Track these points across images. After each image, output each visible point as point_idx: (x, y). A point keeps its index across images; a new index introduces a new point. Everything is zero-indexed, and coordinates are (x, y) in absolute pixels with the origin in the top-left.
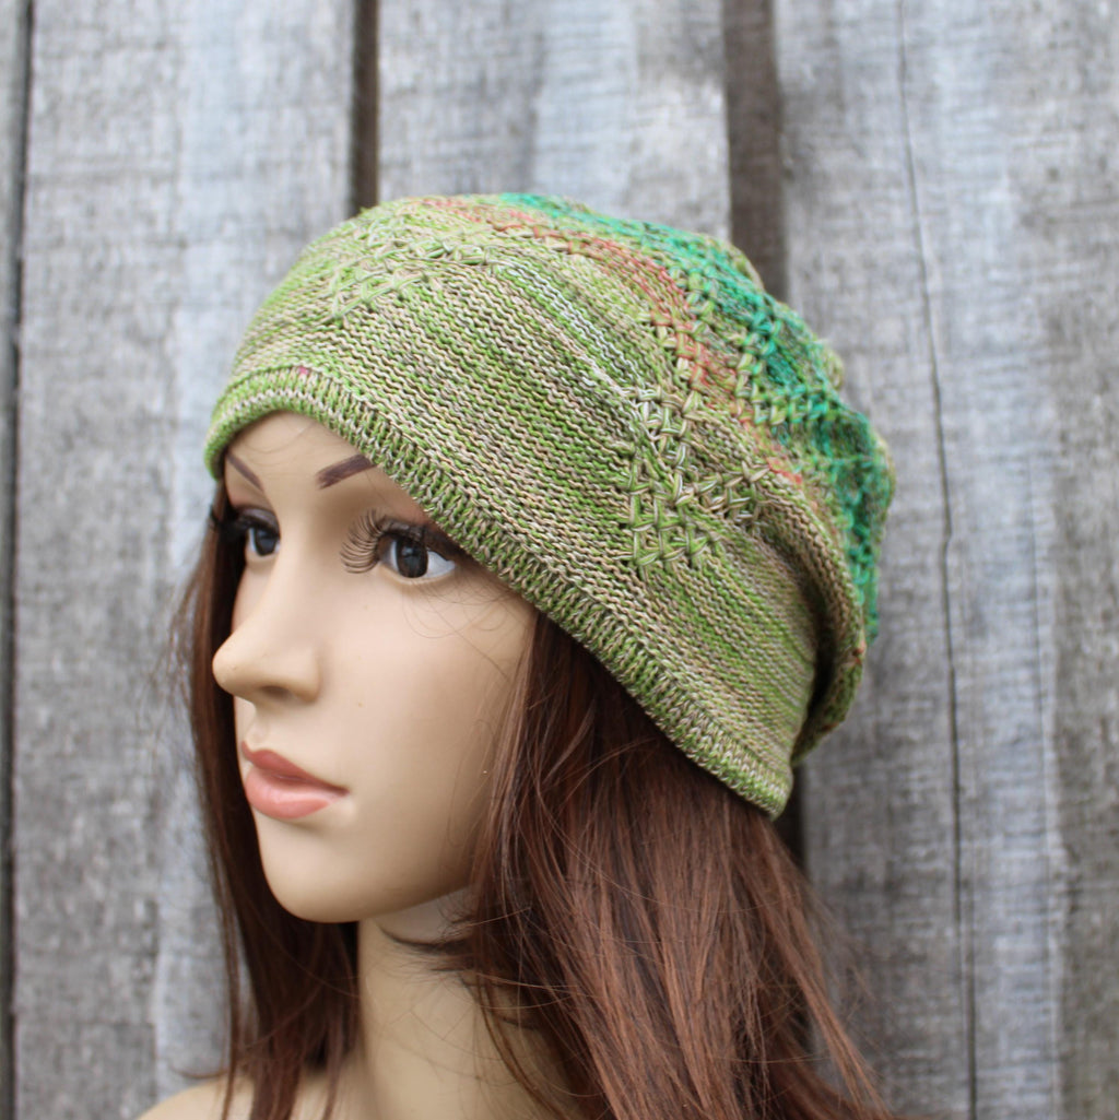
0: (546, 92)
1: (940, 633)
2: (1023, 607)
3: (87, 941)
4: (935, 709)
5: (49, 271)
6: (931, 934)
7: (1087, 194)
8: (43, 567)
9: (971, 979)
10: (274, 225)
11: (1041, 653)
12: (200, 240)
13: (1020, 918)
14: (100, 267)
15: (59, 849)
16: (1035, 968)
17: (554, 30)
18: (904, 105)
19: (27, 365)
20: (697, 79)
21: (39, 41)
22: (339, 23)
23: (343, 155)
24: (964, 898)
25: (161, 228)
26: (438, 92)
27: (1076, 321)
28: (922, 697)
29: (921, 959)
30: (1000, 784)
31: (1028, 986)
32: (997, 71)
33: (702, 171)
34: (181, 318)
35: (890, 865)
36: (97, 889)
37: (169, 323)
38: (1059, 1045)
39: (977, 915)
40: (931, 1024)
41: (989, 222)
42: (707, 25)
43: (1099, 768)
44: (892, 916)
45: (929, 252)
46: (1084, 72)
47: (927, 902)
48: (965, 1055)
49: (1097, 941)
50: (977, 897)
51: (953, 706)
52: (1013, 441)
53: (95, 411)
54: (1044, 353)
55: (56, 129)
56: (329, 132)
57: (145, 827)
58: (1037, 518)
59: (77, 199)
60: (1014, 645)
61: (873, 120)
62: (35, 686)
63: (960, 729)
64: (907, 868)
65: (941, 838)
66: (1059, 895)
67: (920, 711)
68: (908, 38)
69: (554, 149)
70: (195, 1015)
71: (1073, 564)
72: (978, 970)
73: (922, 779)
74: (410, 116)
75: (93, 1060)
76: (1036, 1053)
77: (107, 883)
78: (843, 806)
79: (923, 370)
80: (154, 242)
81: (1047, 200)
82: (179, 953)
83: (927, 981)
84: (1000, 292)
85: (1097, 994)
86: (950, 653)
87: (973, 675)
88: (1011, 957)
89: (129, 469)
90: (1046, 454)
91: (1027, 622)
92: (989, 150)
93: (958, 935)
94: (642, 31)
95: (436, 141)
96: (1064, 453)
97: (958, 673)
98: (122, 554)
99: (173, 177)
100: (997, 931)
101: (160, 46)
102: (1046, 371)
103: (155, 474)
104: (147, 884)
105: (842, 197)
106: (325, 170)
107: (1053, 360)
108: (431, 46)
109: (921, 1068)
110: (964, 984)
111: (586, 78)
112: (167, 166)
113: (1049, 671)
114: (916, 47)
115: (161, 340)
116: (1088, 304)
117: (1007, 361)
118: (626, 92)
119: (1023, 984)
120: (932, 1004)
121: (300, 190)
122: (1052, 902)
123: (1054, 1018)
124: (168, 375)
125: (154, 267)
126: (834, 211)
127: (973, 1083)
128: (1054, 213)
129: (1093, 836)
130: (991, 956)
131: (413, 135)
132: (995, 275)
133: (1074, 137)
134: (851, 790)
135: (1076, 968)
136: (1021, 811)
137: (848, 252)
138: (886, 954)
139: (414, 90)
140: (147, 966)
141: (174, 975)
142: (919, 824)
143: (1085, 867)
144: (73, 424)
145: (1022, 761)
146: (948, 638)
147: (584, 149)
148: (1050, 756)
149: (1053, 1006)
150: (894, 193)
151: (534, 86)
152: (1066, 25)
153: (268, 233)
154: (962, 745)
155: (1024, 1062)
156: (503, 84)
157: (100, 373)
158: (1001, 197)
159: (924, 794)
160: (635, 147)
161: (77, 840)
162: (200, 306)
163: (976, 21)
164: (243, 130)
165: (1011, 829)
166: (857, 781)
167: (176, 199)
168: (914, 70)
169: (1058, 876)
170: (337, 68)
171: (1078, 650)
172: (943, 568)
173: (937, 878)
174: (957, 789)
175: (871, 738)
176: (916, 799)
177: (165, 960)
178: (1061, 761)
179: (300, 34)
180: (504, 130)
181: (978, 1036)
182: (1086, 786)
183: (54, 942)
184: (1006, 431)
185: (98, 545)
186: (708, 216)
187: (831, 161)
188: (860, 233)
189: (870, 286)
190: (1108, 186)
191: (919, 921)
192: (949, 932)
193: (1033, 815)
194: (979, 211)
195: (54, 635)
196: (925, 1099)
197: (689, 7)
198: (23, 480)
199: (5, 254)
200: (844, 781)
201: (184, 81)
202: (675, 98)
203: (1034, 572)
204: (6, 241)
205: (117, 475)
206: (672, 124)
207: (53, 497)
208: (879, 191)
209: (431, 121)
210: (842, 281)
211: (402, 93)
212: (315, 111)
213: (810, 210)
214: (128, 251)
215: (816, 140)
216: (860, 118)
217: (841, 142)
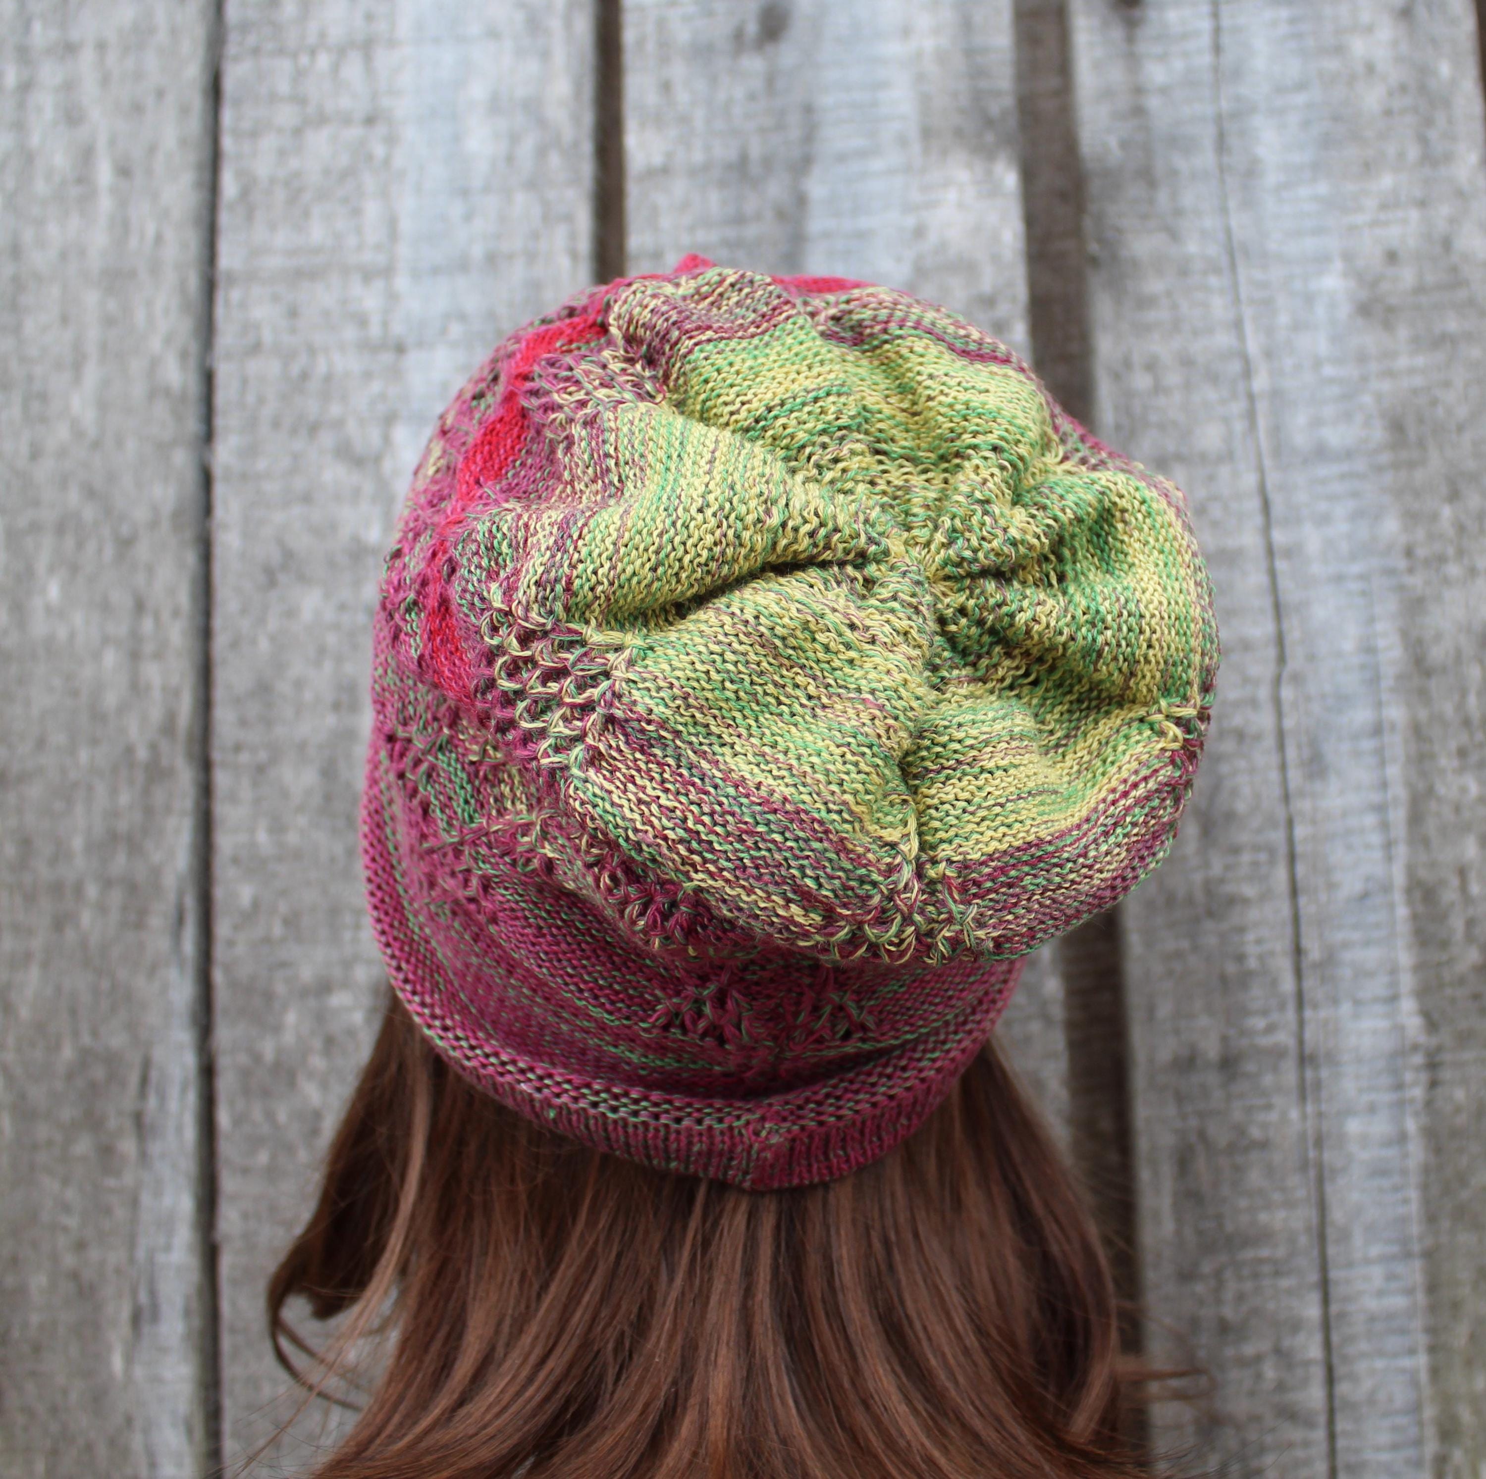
0: (817, 171)
1: (1274, 776)
2: (1368, 744)
3: (303, 1155)
4: (1272, 862)
5: (244, 382)
6: (1273, 1116)
7: (1430, 278)
8: (243, 723)
9: (1320, 1167)
11: (1390, 795)
12: (420, 344)
13: (1373, 1097)
14: (305, 376)
15: (268, 1049)
16: (1392, 1153)
17: (827, 100)
18: (1223, 181)
19: (220, 490)
20: (990, 156)
21: (227, 116)
22: (577, 94)
23: (584, 245)
24: (1309, 1074)
25: (375, 330)
26: (693, 172)
27: (1421, 421)
28: (1256, 848)
29: (1264, 1145)
30: (1346, 945)
31: (1385, 1173)
32: (1327, 142)
33: (996, 259)
34: (401, 434)
35: (1224, 1039)
36: (312, 1094)
37: (387, 440)
38: (1421, 1239)
39: (1324, 1094)
40: (1276, 1219)
41: (1320, 311)
42: (998, 93)
43: (1457, 924)
44: (1229, 1098)
45: (1253, 346)
46: (1423, 140)
47: (1268, 1080)
48: (1315, 1253)
49: (1461, 1120)
50: (1324, 1074)
51: (1292, 858)
52: (1353, 557)
53: (301, 542)
54: (1385, 458)
55: (250, 216)
56: (569, 218)
58: (1381, 643)
59: (275, 298)
60: (1358, 788)
61: (1188, 199)
62: (235, 861)
63: (1300, 884)
64: (1244, 1042)
65: (1282, 1007)
66: (1417, 1069)
67: (1255, 864)
68: (1225, 105)
69: (827, 235)
71: (1423, 694)
72: (1327, 1156)
73: (1259, 942)
74: (661, 200)
76: (1395, 1249)
77: (324, 1086)
78: (1170, 974)
79: (1250, 480)
80: (367, 347)
81: (1385, 286)
83: (1270, 1171)
84: (1334, 390)
85: (1462, 1180)
86: (1286, 798)
87: (1314, 822)
88: (1364, 1140)
89: (342, 607)
90: (1390, 572)
91: (1373, 761)
92: (1319, 231)
93: (1304, 1117)
94: (925, 101)
95: (692, 229)
96: (1411, 571)
97: (1297, 820)
98: (336, 706)
99: (388, 272)
100: (1348, 1112)
101: (370, 121)
102: (1388, 478)
105: (1154, 285)
106: (564, 262)
107: (1396, 466)
108: (684, 120)
109: (1266, 1269)
110: (1312, 1173)
111: (863, 154)
112: (381, 259)
113: (1399, 816)
114: (1236, 115)
115: (378, 459)
116: (1434, 402)
117: (1345, 467)
118: (908, 170)
119: (1379, 1171)
120: (1277, 1197)
121: (535, 286)
122: (1409, 1076)
123: (1414, 1208)
124: (387, 499)
125: (368, 375)
126: (1146, 302)
127: (1325, 1286)
128: (1393, 300)
129: (1453, 1001)
130: (1342, 1140)
131: (666, 222)
132: (1329, 370)
133: (1414, 215)
134: (1178, 955)
135: (1438, 1151)
136: (1370, 974)
137: (1162, 348)
138: (1222, 1142)
139: (665, 170)
142: (1256, 994)
143: (1445, 1036)
144: (276, 557)
145: (1372, 919)
146: (1284, 782)
147: (862, 236)
148: (1402, 911)
149: (1414, 1194)
150: (1214, 281)
151: (803, 165)
152: (1403, 88)
154: (1303, 901)
155: (1384, 1259)
156: (767, 162)
157: (307, 498)
158: (1333, 283)
159: (1261, 958)
160: (919, 232)
161: (289, 1038)
162: (422, 419)
163: (1301, 86)
164: (468, 217)
165: (1361, 995)
166: (1185, 944)
167: (392, 297)
168: (1233, 141)
169: (1415, 1048)
170: (576, 144)
171: (1430, 791)
172: (1277, 702)
173: (1278, 1053)
174: (1298, 951)
175: (1199, 896)
176: (1252, 963)
178: (1415, 917)
179: (532, 107)
180: (769, 215)
181: (1331, 1233)
182: (1445, 944)
183: (263, 1158)
184: (1344, 546)
185: (308, 696)
186: (1003, 309)
187: (1141, 245)
188: (1176, 326)
189: (1188, 386)
190: (1454, 269)
191: (1262, 1102)
192: (1294, 1115)
193: (1385, 979)
194: (1309, 299)
195: (257, 801)
196: (1271, 1306)
197: (977, 73)
198: (218, 622)
199: (193, 363)
200: (1170, 945)
201: (398, 162)
202: (962, 175)
203: (1379, 705)
204: (194, 348)
205: (329, 615)
206: (961, 206)
207: (254, 642)
208: (1197, 279)
209: (685, 205)
210: (1156, 380)
211: (651, 173)
212: (552, 195)
213: (1118, 302)
214: (337, 358)
215: (1124, 223)
216: (1174, 197)
217: (1152, 224)
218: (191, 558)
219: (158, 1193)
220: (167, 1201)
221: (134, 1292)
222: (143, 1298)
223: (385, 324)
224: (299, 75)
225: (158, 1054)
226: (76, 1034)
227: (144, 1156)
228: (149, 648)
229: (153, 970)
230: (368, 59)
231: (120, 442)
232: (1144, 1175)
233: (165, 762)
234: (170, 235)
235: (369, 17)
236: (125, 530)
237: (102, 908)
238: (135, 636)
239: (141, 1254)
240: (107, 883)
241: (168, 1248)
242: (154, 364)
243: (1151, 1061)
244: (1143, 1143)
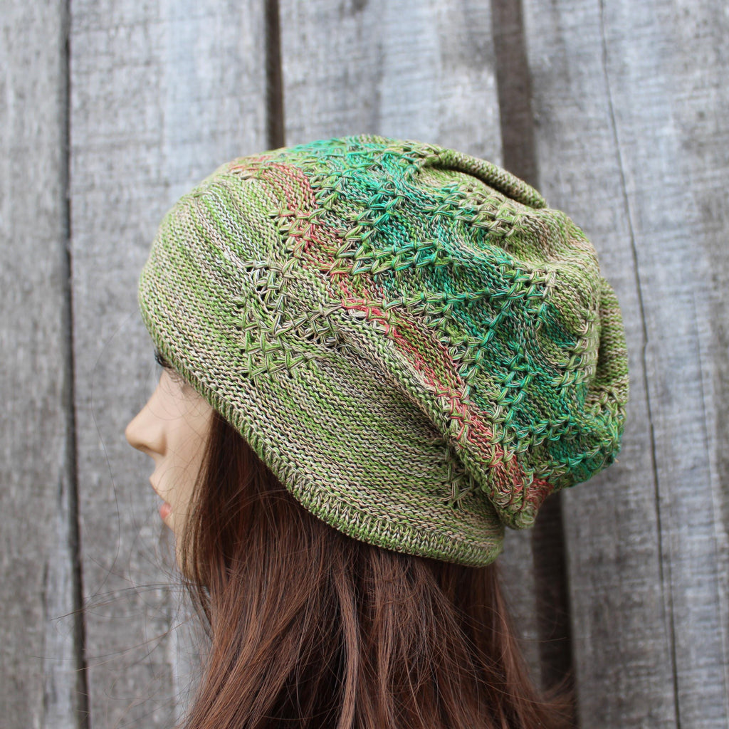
0: (385, 80)
1: (643, 403)
2: (694, 385)
3: (128, 614)
4: (642, 450)
5: (86, 205)
6: (646, 589)
7: (722, 127)
8: (91, 386)
9: (672, 616)
11: (706, 412)
12: (177, 182)
13: (700, 577)
14: (117, 201)
15: (109, 559)
16: (711, 607)
17: (390, 41)
18: (606, 78)
19: (75, 263)
20: (478, 67)
21: (73, 64)
22: (257, 44)
23: (262, 125)
24: (665, 565)
25: (153, 175)
26: (319, 84)
27: (719, 206)
28: (634, 443)
29: (641, 605)
30: (684, 495)
31: (707, 619)
32: (664, 54)
33: (484, 124)
35: (618, 547)
36: (132, 581)
38: (727, 654)
39: (673, 576)
40: (648, 644)
41: (662, 147)
42: (482, 34)
44: (621, 579)
45: (626, 168)
46: (717, 51)
47: (642, 569)
48: (670, 662)
50: (673, 565)
51: (653, 448)
52: (683, 282)
53: (118, 289)
54: (700, 226)
55: (86, 118)
56: (254, 111)
57: (160, 543)
58: (700, 329)
59: (101, 160)
60: (689, 408)
61: (588, 88)
62: (89, 459)
63: (658, 462)
64: (629, 549)
65: (649, 529)
66: (724, 562)
67: (633, 451)
68: (607, 36)
69: (392, 115)
70: (196, 656)
71: (724, 356)
72: (675, 610)
73: (636, 494)
74: (302, 99)
75: (135, 687)
76: (714, 660)
77: (139, 578)
78: (587, 512)
79: (626, 241)
80: (149, 184)
81: (698, 132)
83: (644, 619)
84: (672, 190)
86: (650, 415)
87: (665, 428)
88: (696, 601)
90: (704, 289)
91: (698, 393)
92: (660, 103)
93: (662, 589)
94: (443, 40)
95: (319, 114)
96: (716, 288)
97: (655, 427)
98: (139, 376)
99: (159, 143)
100: (687, 586)
101: (148, 63)
102: (702, 237)
104: (162, 578)
105: (571, 136)
106: (252, 135)
107: (706, 231)
108: (314, 55)
109: (643, 672)
110: (668, 619)
111: (410, 70)
112: (156, 137)
113: (712, 423)
114: (612, 41)
116: (726, 195)
117: (678, 232)
118: (435, 77)
119: (705, 618)
120: (648, 632)
121: (237, 148)
122: (720, 566)
123: (724, 637)
125: (150, 199)
126: (566, 145)
127: (675, 680)
128: (703, 140)
130: (683, 601)
131: (305, 110)
132: (667, 179)
133: (713, 92)
134: (592, 502)
136: (698, 511)
137: (576, 170)
138: (618, 603)
139: (304, 83)
140: (165, 628)
142: (635, 522)
144: (105, 298)
145: (698, 480)
146: (648, 405)
147: (410, 114)
148: (715, 476)
149: (723, 630)
150: (603, 132)
151: (378, 77)
152: (705, 22)
154: (659, 471)
155: (707, 665)
156: (359, 76)
157: (120, 266)
158: (669, 131)
159: (637, 502)
160: (442, 111)
163: (649, 23)
164: (201, 113)
165: (692, 522)
166: (596, 496)
167: (162, 157)
168: (612, 55)
169: (723, 550)
170: (256, 71)
172: (644, 362)
173: (648, 554)
174: (658, 498)
176: (633, 506)
177: (176, 625)
178: (721, 479)
179: (233, 52)
180: (360, 105)
181: (678, 651)
183: (108, 615)
184: (678, 276)
185: (124, 371)
186: (489, 151)
187: (563, 114)
188: (583, 158)
189: (590, 190)
191: (639, 581)
192: (657, 588)
193: (705, 513)
194: (656, 140)
195: (98, 428)
196: (646, 691)
197: (471, 23)
198: (76, 333)
199: (59, 196)
200: (588, 497)
201: (163, 84)
202: (465, 79)
203: (700, 363)
204: (59, 188)
205: (134, 328)
206: (464, 96)
207: (95, 343)
208: (594, 131)
209: (315, 101)
210: (573, 188)
211: (297, 85)
212: (244, 99)
213: (551, 145)
214: (134, 190)
215: (553, 102)
216: (580, 87)
217: (568, 102)
218: (61, 300)
219: (54, 635)
220: (59, 639)
221: (44, 687)
222: (49, 690)
223: (159, 172)
224: (110, 40)
225: (52, 562)
226: (10, 552)
227: (46, 615)
228: (41, 348)
229: (48, 518)
230: (146, 30)
231: (23, 239)
232: (576, 622)
233: (51, 408)
234: (45, 128)
235: (146, 8)
236: (27, 286)
237: (21, 486)
238: (34, 342)
239: (47, 667)
240: (23, 473)
241: (60, 664)
242: (39, 197)
243: (578, 559)
244: (575, 605)
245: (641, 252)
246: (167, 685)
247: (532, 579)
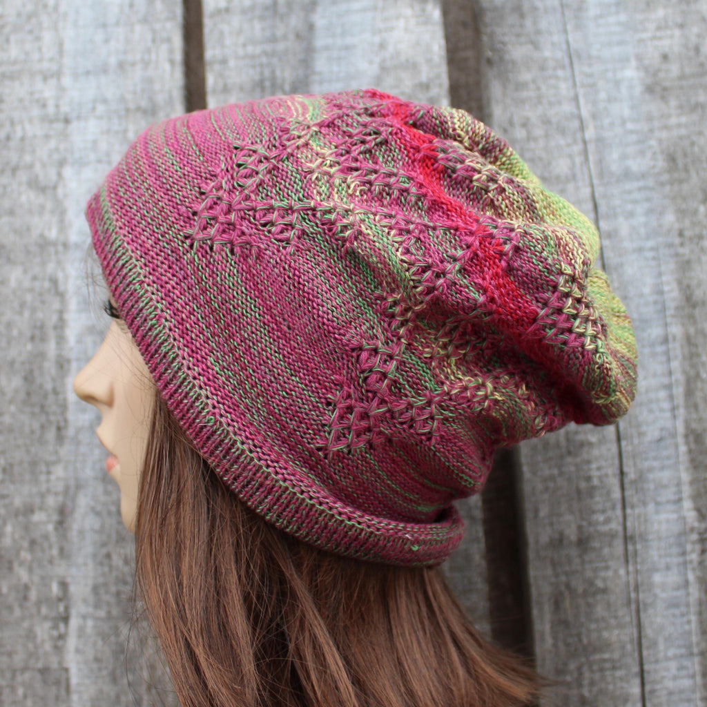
0: (319, 9)
2: (660, 349)
3: (17, 612)
6: (610, 573)
7: (688, 71)
9: (638, 603)
10: (132, 106)
11: (673, 378)
12: (79, 118)
13: (668, 560)
14: (9, 138)
16: (681, 593)
18: (563, 14)
23: (178, 56)
24: (630, 547)
25: (51, 110)
26: (244, 12)
27: (685, 155)
29: (604, 591)
30: (651, 470)
31: (676, 606)
33: (429, 61)
34: (68, 172)
35: (580, 528)
36: (23, 574)
37: (60, 175)
38: (698, 644)
39: (639, 560)
40: (613, 635)
41: (624, 91)
44: (583, 563)
45: (585, 112)
47: (606, 551)
48: (636, 655)
50: (639, 547)
52: (648, 238)
53: (9, 239)
54: (665, 177)
56: (168, 40)
57: (56, 529)
58: (666, 288)
60: (655, 375)
61: (543, 25)
63: (622, 434)
64: (592, 529)
65: (613, 508)
66: (693, 543)
69: (327, 48)
70: (97, 660)
71: (692, 318)
72: (641, 596)
73: (599, 469)
74: (225, 28)
75: (25, 696)
76: (683, 651)
77: (30, 570)
78: (547, 489)
79: (586, 192)
80: (46, 119)
81: (662, 75)
82: (84, 617)
83: (608, 606)
84: (634, 138)
88: (663, 586)
89: (35, 278)
90: (670, 246)
91: (664, 359)
92: (620, 43)
93: (628, 573)
95: (244, 45)
96: (682, 244)
98: (32, 338)
99: (58, 74)
100: (655, 570)
102: (667, 189)
103: (54, 281)
104: (60, 569)
105: (526, 76)
106: (167, 67)
107: (671, 183)
109: (608, 665)
110: (633, 607)
112: (54, 67)
113: (679, 391)
115: (55, 188)
116: (693, 144)
117: (641, 183)
118: (375, 8)
119: (673, 605)
120: (613, 622)
121: (150, 81)
122: (689, 547)
123: (694, 626)
124: (60, 211)
125: (47, 137)
126: (520, 86)
127: (642, 672)
128: (667, 84)
130: (650, 586)
131: (228, 42)
132: (630, 126)
133: (677, 32)
134: (552, 478)
136: (666, 487)
137: (533, 114)
138: (580, 590)
139: (227, 10)
140: (62, 626)
141: (81, 631)
142: (598, 499)
145: (665, 453)
147: (347, 48)
148: (683, 448)
149: (693, 618)
150: (560, 73)
151: (311, 6)
153: (127, 110)
154: (623, 443)
155: (675, 657)
156: (289, 5)
157: (11, 213)
158: (631, 73)
159: (600, 478)
160: (382, 46)
161: (7, 541)
162: (81, 164)
164: (107, 41)
165: (659, 499)
166: (555, 472)
167: (62, 89)
169: (692, 530)
171: (698, 375)
173: (612, 535)
174: (622, 473)
175: (563, 442)
176: (595, 482)
177: (74, 622)
178: (690, 451)
180: (292, 37)
181: (644, 641)
184: (642, 231)
185: (15, 332)
186: (434, 91)
187: (517, 52)
188: (539, 100)
189: (547, 136)
190: (702, 65)
191: (603, 564)
192: (622, 572)
193: (674, 489)
194: (617, 83)
196: (611, 687)
200: (547, 472)
202: (408, 12)
203: (666, 325)
205: (27, 284)
206: (407, 30)
208: (550, 72)
209: (240, 32)
210: (529, 132)
211: (219, 12)
212: (158, 26)
213: (505, 87)
214: (27, 126)
215: (506, 39)
216: (535, 23)
217: (523, 39)
223: (57, 106)
232: (535, 612)
243: (537, 542)
244: (534, 592)
245: (602, 204)
246: (63, 693)
247: (484, 563)
